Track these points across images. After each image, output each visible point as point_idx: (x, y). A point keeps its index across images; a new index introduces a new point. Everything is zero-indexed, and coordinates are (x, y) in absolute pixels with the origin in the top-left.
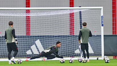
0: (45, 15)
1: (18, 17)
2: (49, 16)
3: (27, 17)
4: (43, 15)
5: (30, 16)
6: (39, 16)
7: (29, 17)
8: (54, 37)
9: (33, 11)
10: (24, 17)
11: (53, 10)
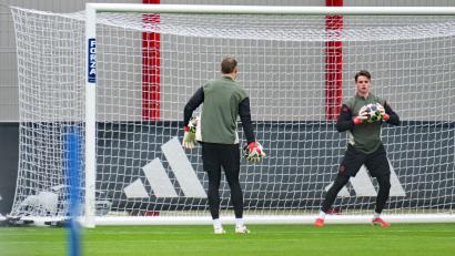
0: (404, 37)
1: (296, 44)
2: (422, 40)
3: (330, 44)
4: (397, 37)
5: (343, 40)
6: (379, 42)
7: (338, 44)
8: (439, 126)
9: (358, 19)
10: (318, 44)
11: (437, 19)
